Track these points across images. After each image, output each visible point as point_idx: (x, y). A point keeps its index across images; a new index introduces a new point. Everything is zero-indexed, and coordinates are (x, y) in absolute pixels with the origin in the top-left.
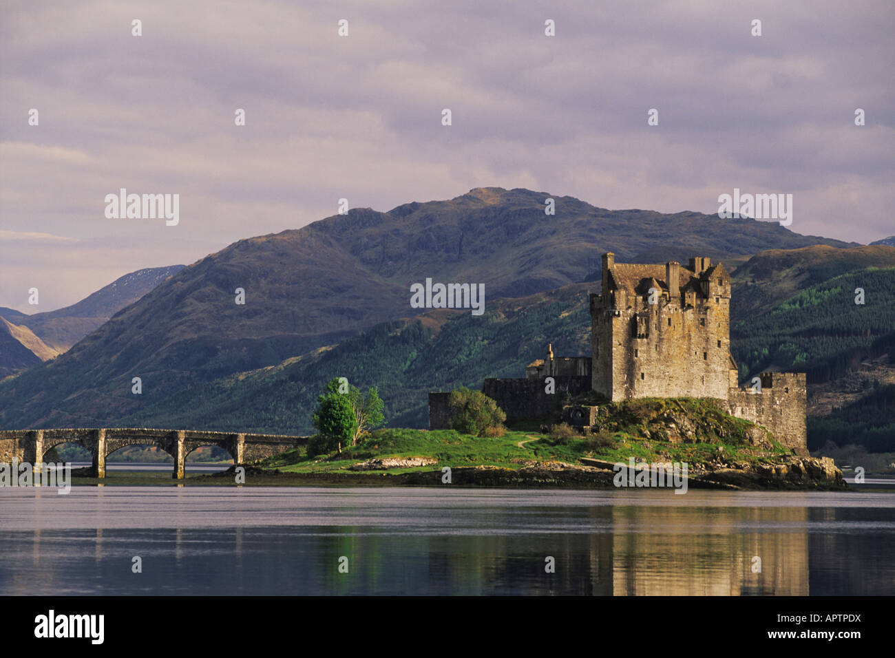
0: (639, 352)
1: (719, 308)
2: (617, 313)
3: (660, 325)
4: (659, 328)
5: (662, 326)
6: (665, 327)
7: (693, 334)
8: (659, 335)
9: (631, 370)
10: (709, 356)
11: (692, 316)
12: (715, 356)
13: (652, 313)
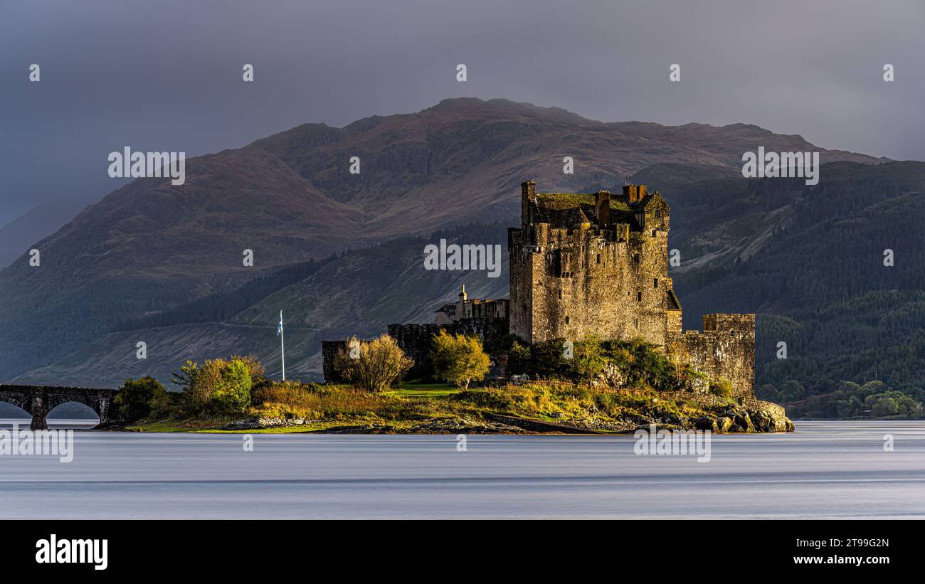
0: (563, 294)
1: (656, 242)
2: (537, 249)
3: (587, 262)
4: (586, 264)
5: (590, 264)
6: (593, 262)
7: (625, 272)
8: (587, 273)
9: (553, 314)
10: (644, 297)
11: (625, 251)
12: (652, 296)
13: (579, 248)
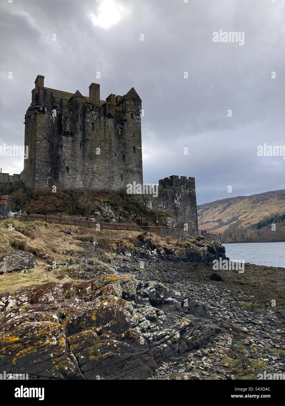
0: (64, 148)
1: (133, 122)
2: (42, 109)
3: (84, 127)
4: (83, 129)
5: (86, 128)
6: (89, 128)
7: (113, 139)
8: (84, 136)
9: (55, 163)
10: (127, 159)
11: (112, 124)
12: (132, 159)
13: (77, 116)
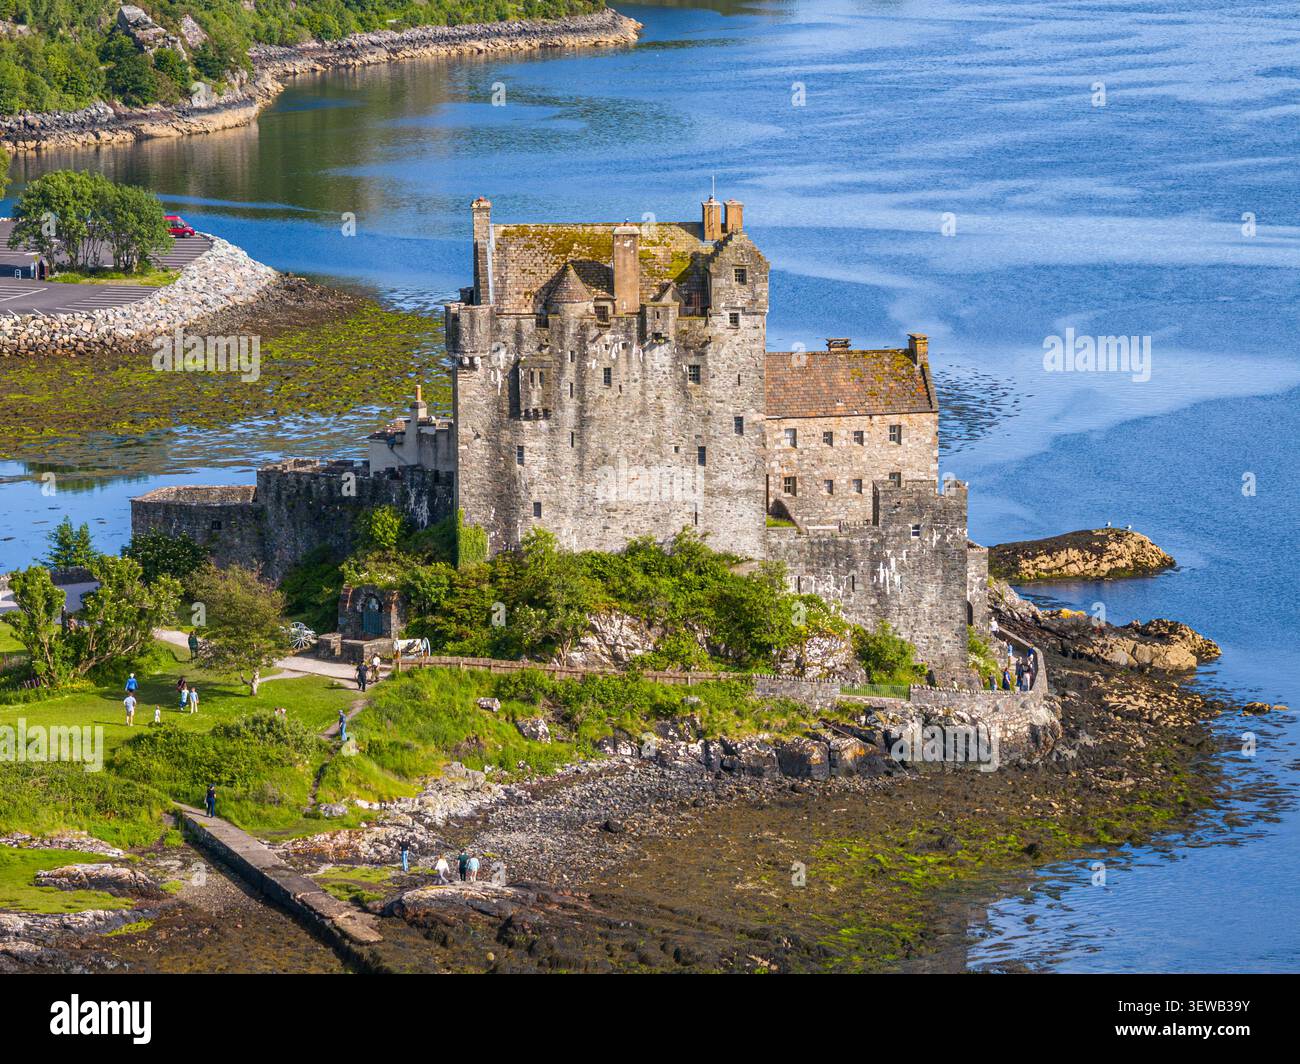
0: (526, 454)
1: (737, 339)
2: (466, 361)
3: (582, 387)
4: (580, 390)
5: (588, 388)
6: (595, 386)
7: (670, 405)
8: (581, 410)
9: (506, 496)
10: (712, 456)
11: (667, 360)
12: (729, 455)
13: (562, 356)
